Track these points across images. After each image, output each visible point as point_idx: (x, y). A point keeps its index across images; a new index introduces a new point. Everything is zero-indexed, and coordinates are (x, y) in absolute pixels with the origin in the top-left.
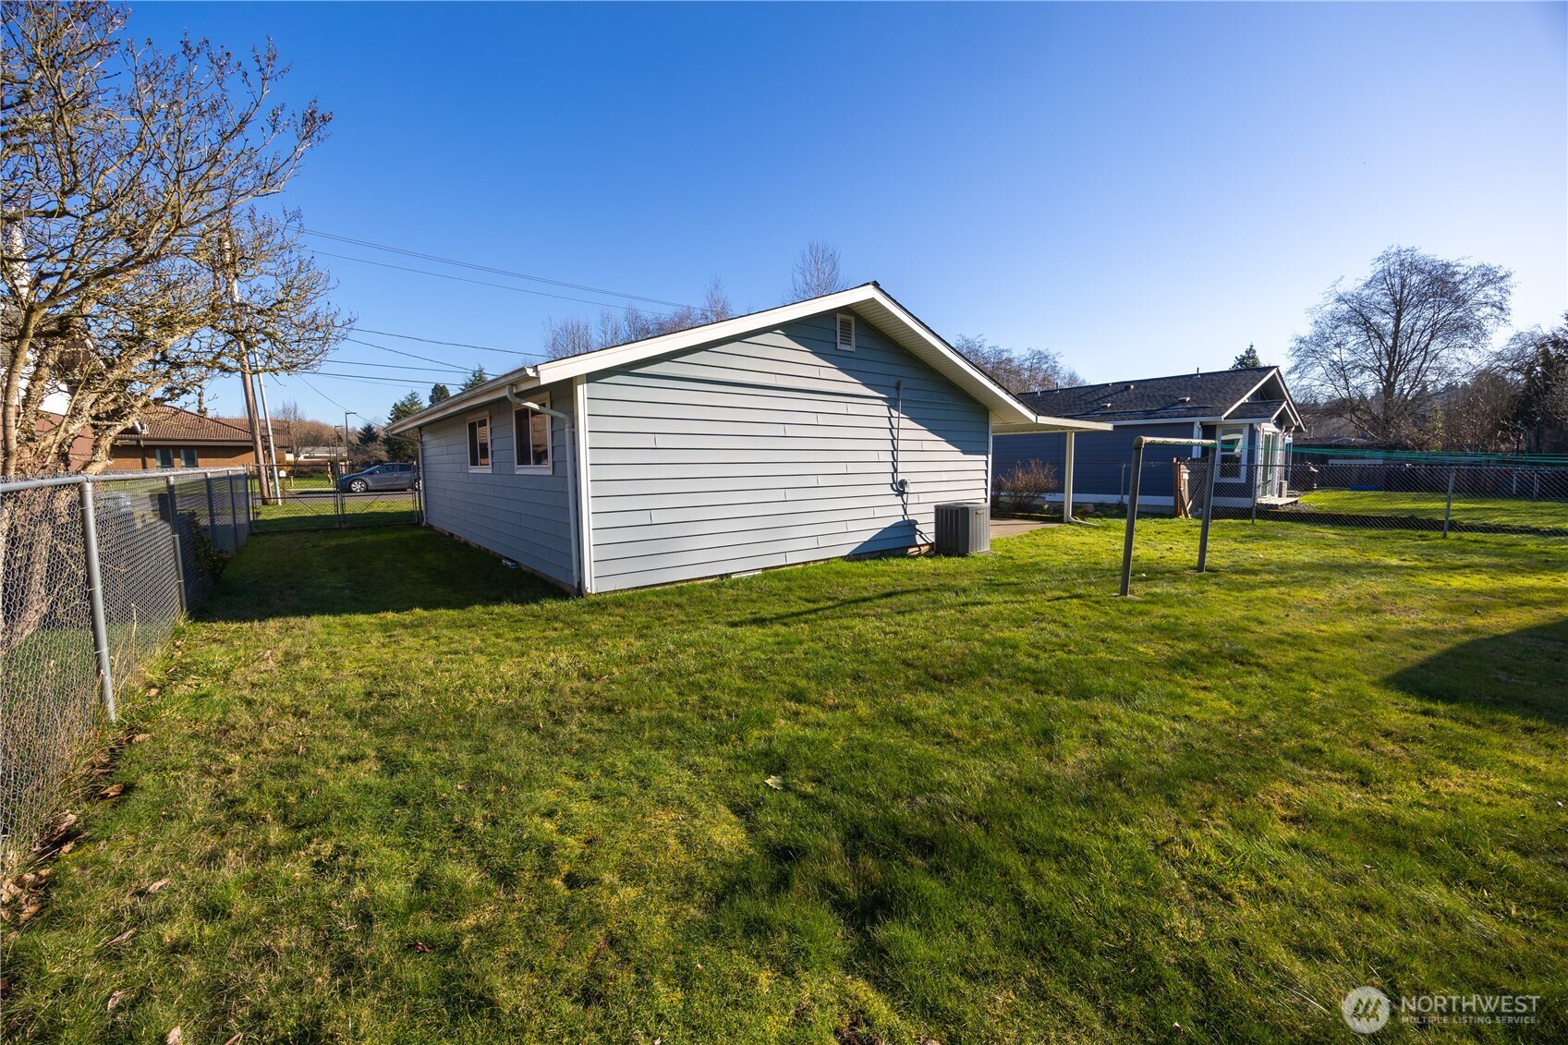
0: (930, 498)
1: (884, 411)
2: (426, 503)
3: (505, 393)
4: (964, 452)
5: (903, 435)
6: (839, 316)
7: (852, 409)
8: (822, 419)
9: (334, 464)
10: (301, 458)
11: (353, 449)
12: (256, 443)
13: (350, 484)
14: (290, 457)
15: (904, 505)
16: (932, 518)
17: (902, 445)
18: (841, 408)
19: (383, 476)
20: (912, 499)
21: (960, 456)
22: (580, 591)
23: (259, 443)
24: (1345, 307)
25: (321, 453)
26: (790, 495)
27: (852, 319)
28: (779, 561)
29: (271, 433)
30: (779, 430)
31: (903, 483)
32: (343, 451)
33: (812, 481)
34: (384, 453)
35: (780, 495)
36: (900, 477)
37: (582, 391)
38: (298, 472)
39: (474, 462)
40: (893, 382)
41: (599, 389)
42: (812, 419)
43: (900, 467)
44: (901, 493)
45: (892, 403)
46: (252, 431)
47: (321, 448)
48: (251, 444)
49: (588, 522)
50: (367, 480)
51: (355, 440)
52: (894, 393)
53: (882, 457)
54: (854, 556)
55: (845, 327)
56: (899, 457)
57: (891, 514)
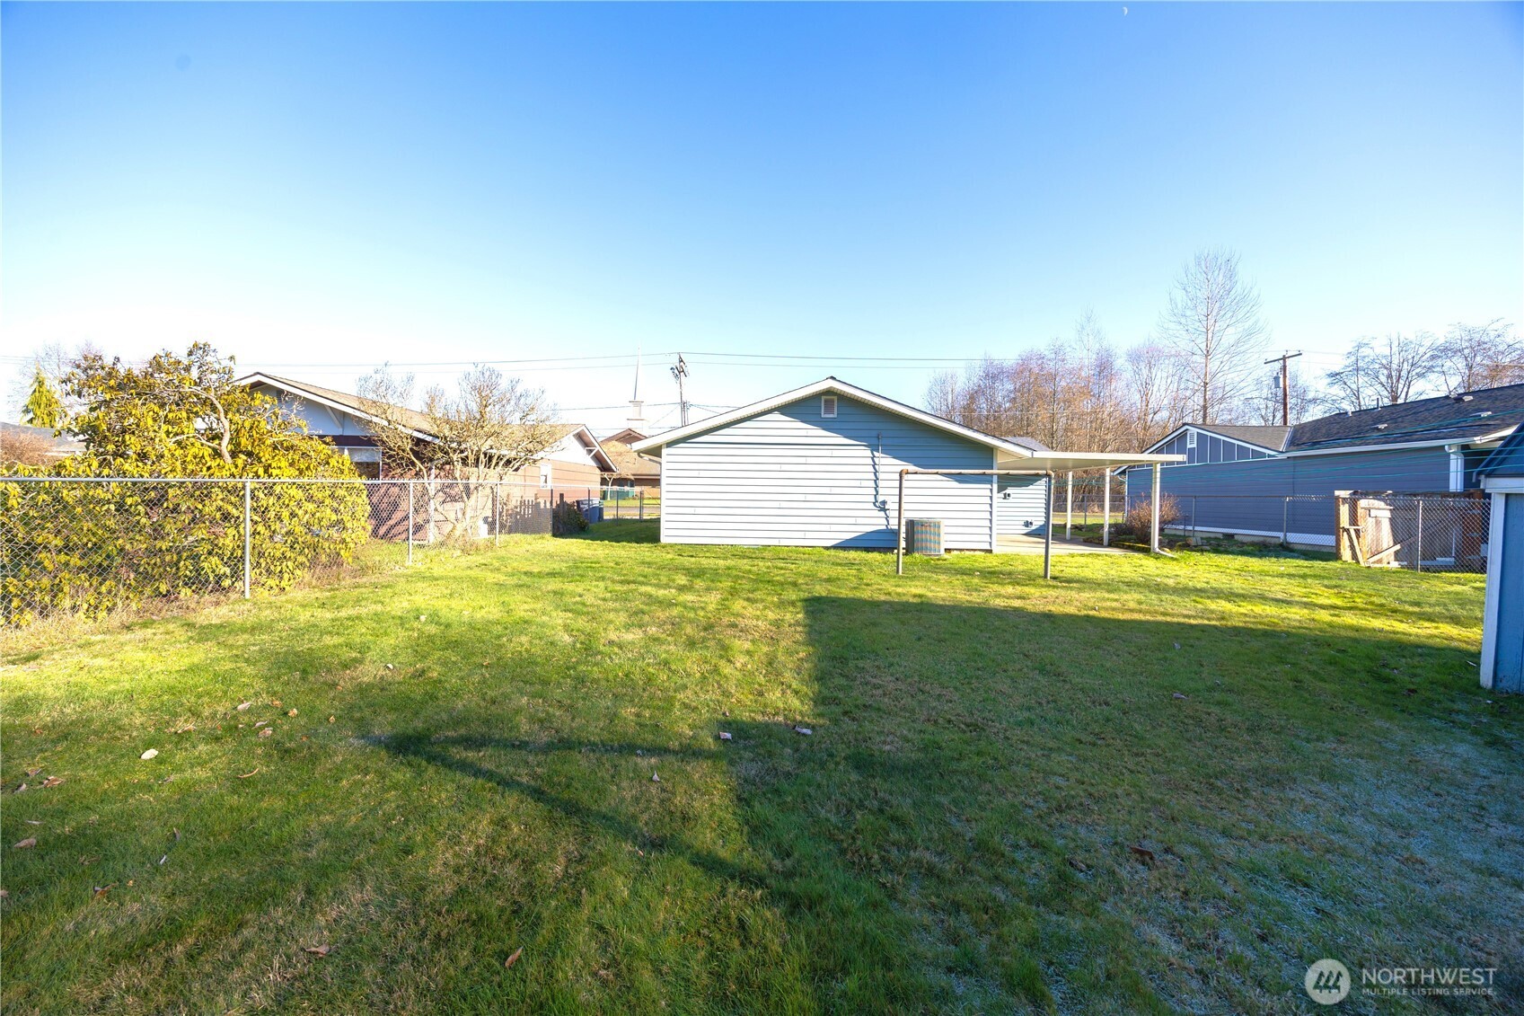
0: (903, 515)
1: (868, 453)
5: (882, 468)
6: (823, 397)
7: (836, 453)
8: (810, 460)
15: (886, 518)
16: (904, 529)
17: (881, 476)
18: (828, 453)
20: (891, 514)
27: (835, 398)
28: (774, 543)
30: (778, 468)
31: (884, 503)
33: (802, 497)
35: (777, 504)
36: (880, 499)
37: (665, 452)
40: (874, 433)
41: (671, 450)
42: (802, 460)
43: (881, 491)
44: (884, 510)
45: (874, 448)
49: (664, 511)
52: (874, 441)
53: (865, 483)
54: (835, 547)
55: (829, 404)
56: (881, 483)
57: (875, 522)
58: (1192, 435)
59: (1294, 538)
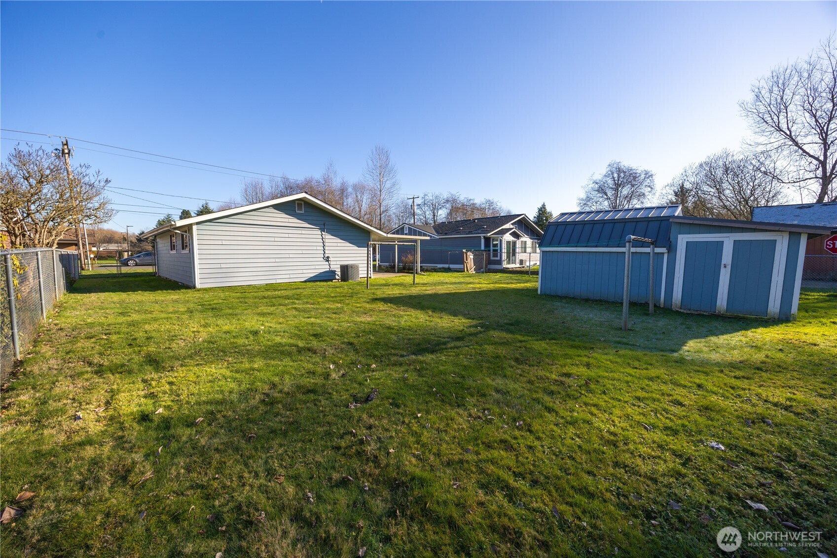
0: (338, 263)
1: (319, 232)
2: (158, 269)
3: (169, 228)
4: (359, 247)
5: (327, 241)
6: (296, 202)
7: (304, 232)
8: (290, 236)
9: (120, 253)
10: (101, 249)
11: (133, 244)
12: (79, 241)
13: (128, 262)
14: (94, 249)
15: (329, 265)
16: (339, 270)
17: (326, 244)
18: (300, 232)
19: (146, 258)
20: (332, 263)
21: (357, 248)
22: (194, 287)
23: (81, 242)
24: (597, 186)
25: (113, 247)
26: (277, 260)
27: (303, 203)
28: (273, 282)
29: (86, 237)
30: (273, 239)
31: (328, 257)
32: (125, 246)
33: (287, 256)
34: (150, 247)
35: (273, 260)
36: (326, 255)
37: (195, 228)
38: (99, 256)
39: (171, 250)
40: (322, 223)
41: (200, 227)
42: (287, 235)
43: (326, 252)
44: (328, 261)
45: (322, 230)
46: (77, 236)
47: (113, 244)
48: (76, 242)
49: (197, 266)
50: (137, 260)
51: (134, 240)
52: (323, 227)
53: (318, 248)
54: (305, 281)
55: (300, 205)
56: (326, 248)
57: (324, 267)
58: (406, 228)
59: (452, 266)
